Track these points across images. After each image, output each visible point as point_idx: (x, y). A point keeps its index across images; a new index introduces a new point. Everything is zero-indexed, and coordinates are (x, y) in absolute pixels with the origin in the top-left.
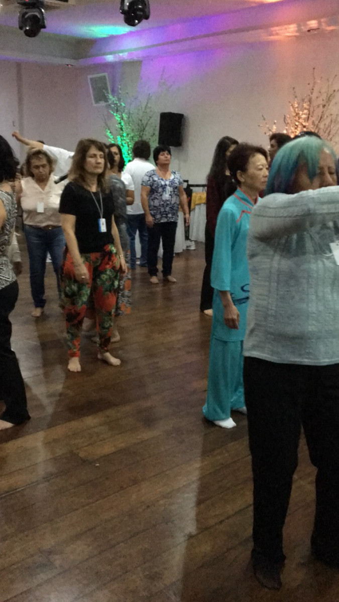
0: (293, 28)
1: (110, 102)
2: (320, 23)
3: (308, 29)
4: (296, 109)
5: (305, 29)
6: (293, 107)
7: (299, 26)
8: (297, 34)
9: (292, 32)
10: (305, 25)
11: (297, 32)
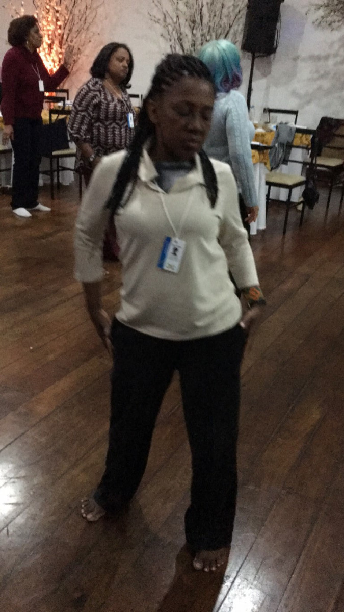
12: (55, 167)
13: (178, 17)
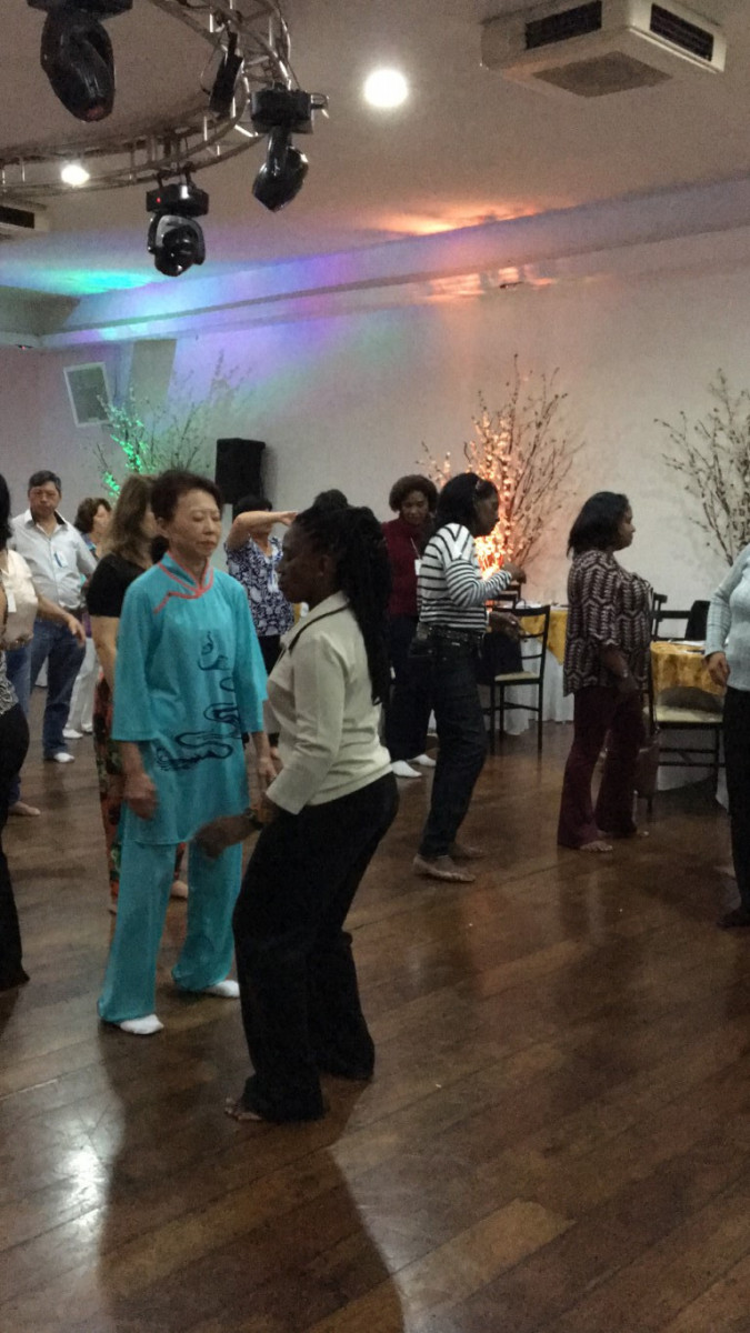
0: (472, 281)
1: (111, 419)
2: (522, 274)
3: (500, 282)
4: (487, 431)
5: (495, 283)
6: (481, 428)
7: (484, 278)
8: (482, 292)
9: (472, 289)
10: (495, 276)
11: (480, 288)
12: (498, 704)
13: (716, 458)
